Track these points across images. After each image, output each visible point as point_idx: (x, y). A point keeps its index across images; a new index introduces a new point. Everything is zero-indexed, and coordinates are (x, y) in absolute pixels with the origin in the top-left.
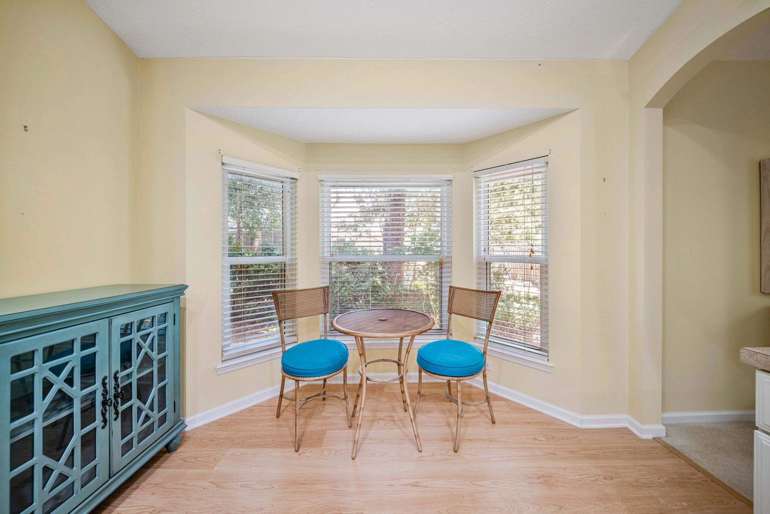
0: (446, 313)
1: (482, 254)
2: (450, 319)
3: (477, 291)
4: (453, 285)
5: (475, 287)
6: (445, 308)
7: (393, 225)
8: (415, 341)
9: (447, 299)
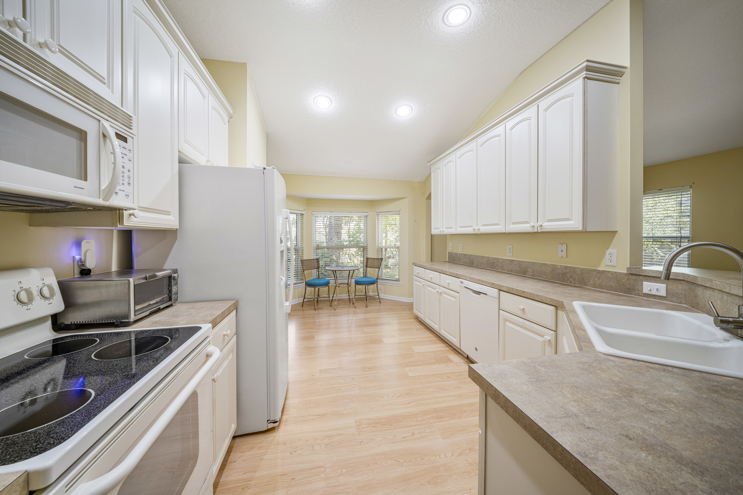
0: (365, 268)
1: (380, 245)
2: (366, 270)
3: (377, 259)
4: (368, 257)
5: (376, 258)
6: (365, 266)
7: (335, 227)
8: (352, 281)
9: (366, 262)
